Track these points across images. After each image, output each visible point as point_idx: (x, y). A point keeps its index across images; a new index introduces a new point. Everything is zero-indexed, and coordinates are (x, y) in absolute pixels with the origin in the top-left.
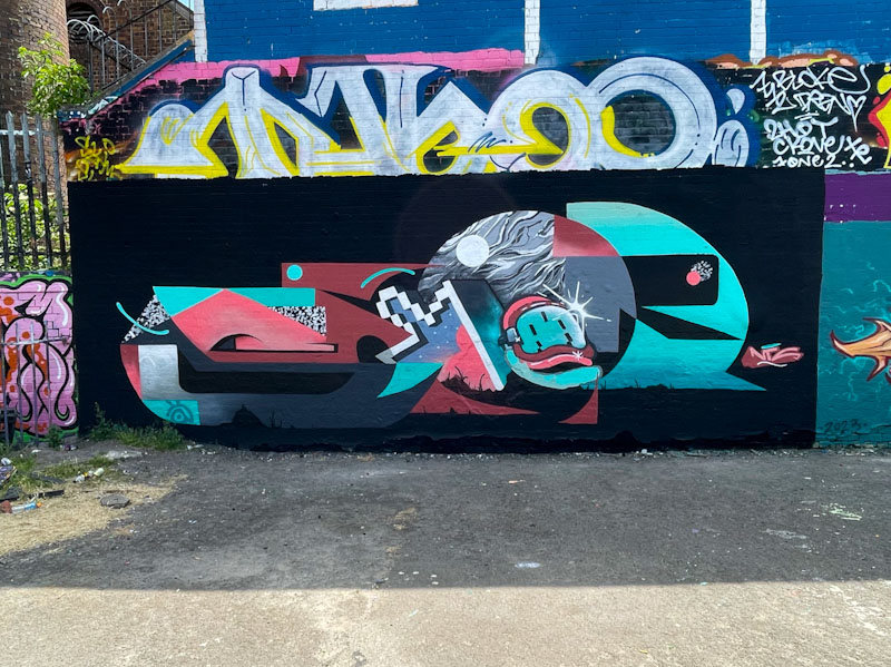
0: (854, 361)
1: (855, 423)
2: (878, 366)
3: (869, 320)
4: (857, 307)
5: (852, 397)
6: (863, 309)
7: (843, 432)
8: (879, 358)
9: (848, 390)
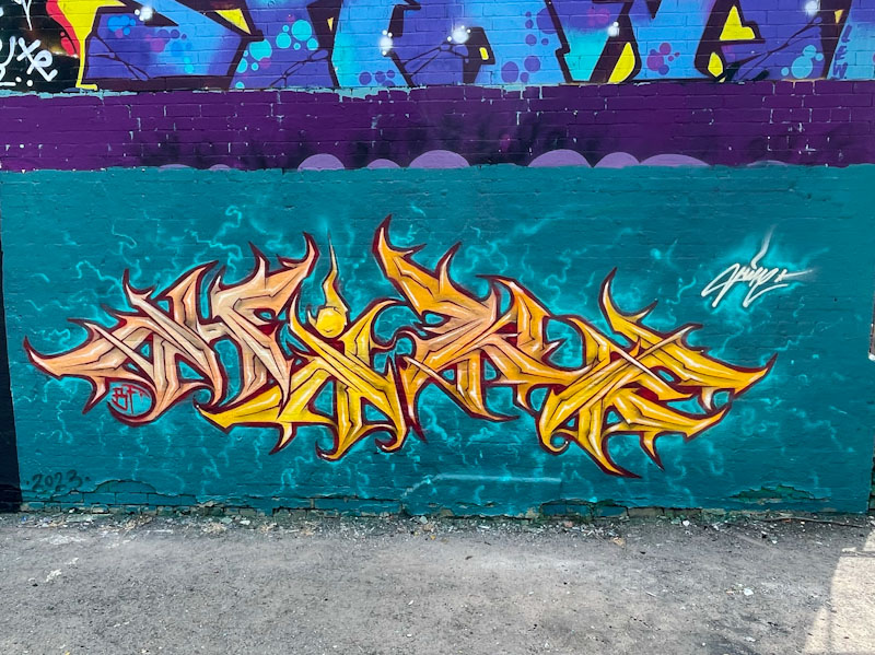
0: (62, 383)
1: (73, 476)
2: (95, 392)
3: (77, 322)
4: (57, 302)
5: (65, 437)
6: (65, 304)
7: (58, 488)
8: (96, 380)
9: (58, 426)
